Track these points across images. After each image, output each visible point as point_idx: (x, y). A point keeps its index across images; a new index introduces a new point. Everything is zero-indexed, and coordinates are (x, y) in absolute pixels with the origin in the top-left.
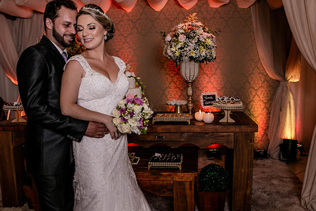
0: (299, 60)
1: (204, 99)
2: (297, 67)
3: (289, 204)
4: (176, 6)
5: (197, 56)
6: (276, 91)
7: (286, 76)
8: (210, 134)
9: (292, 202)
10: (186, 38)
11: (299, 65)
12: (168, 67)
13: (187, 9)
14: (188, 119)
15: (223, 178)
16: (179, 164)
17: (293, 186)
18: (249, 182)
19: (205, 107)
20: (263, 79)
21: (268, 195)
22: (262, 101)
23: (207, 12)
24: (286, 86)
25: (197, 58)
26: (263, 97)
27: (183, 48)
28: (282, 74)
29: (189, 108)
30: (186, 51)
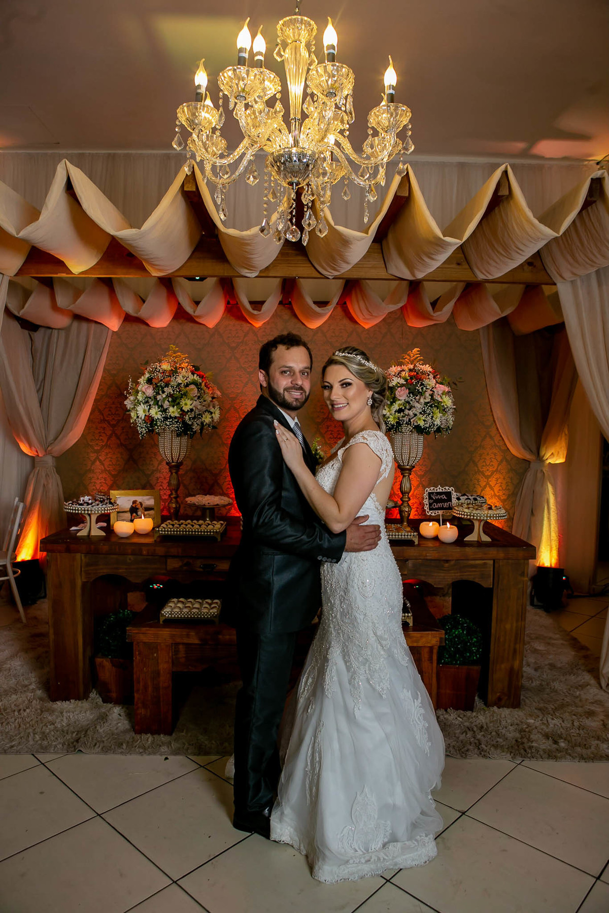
0: (566, 426)
1: (430, 498)
2: (561, 439)
3: (580, 686)
4: (346, 322)
5: (428, 425)
6: (523, 480)
7: (542, 453)
8: (452, 563)
9: (584, 682)
10: (409, 393)
11: (566, 435)
12: (328, 431)
13: (367, 327)
14: (414, 535)
15: (475, 639)
16: (408, 616)
17: (573, 653)
18: (518, 646)
19: (432, 513)
20: (499, 458)
21: (536, 670)
22: (497, 496)
23: (402, 335)
24: (542, 470)
25: (427, 428)
26: (499, 490)
27: (403, 411)
28: (534, 448)
29: (403, 515)
30: (407, 415)
